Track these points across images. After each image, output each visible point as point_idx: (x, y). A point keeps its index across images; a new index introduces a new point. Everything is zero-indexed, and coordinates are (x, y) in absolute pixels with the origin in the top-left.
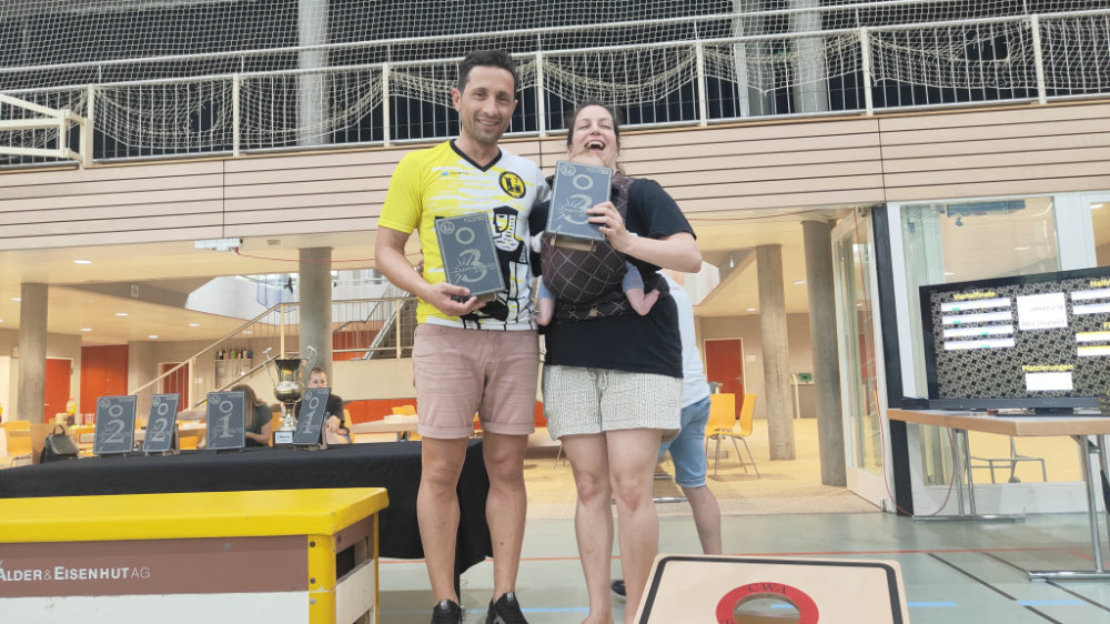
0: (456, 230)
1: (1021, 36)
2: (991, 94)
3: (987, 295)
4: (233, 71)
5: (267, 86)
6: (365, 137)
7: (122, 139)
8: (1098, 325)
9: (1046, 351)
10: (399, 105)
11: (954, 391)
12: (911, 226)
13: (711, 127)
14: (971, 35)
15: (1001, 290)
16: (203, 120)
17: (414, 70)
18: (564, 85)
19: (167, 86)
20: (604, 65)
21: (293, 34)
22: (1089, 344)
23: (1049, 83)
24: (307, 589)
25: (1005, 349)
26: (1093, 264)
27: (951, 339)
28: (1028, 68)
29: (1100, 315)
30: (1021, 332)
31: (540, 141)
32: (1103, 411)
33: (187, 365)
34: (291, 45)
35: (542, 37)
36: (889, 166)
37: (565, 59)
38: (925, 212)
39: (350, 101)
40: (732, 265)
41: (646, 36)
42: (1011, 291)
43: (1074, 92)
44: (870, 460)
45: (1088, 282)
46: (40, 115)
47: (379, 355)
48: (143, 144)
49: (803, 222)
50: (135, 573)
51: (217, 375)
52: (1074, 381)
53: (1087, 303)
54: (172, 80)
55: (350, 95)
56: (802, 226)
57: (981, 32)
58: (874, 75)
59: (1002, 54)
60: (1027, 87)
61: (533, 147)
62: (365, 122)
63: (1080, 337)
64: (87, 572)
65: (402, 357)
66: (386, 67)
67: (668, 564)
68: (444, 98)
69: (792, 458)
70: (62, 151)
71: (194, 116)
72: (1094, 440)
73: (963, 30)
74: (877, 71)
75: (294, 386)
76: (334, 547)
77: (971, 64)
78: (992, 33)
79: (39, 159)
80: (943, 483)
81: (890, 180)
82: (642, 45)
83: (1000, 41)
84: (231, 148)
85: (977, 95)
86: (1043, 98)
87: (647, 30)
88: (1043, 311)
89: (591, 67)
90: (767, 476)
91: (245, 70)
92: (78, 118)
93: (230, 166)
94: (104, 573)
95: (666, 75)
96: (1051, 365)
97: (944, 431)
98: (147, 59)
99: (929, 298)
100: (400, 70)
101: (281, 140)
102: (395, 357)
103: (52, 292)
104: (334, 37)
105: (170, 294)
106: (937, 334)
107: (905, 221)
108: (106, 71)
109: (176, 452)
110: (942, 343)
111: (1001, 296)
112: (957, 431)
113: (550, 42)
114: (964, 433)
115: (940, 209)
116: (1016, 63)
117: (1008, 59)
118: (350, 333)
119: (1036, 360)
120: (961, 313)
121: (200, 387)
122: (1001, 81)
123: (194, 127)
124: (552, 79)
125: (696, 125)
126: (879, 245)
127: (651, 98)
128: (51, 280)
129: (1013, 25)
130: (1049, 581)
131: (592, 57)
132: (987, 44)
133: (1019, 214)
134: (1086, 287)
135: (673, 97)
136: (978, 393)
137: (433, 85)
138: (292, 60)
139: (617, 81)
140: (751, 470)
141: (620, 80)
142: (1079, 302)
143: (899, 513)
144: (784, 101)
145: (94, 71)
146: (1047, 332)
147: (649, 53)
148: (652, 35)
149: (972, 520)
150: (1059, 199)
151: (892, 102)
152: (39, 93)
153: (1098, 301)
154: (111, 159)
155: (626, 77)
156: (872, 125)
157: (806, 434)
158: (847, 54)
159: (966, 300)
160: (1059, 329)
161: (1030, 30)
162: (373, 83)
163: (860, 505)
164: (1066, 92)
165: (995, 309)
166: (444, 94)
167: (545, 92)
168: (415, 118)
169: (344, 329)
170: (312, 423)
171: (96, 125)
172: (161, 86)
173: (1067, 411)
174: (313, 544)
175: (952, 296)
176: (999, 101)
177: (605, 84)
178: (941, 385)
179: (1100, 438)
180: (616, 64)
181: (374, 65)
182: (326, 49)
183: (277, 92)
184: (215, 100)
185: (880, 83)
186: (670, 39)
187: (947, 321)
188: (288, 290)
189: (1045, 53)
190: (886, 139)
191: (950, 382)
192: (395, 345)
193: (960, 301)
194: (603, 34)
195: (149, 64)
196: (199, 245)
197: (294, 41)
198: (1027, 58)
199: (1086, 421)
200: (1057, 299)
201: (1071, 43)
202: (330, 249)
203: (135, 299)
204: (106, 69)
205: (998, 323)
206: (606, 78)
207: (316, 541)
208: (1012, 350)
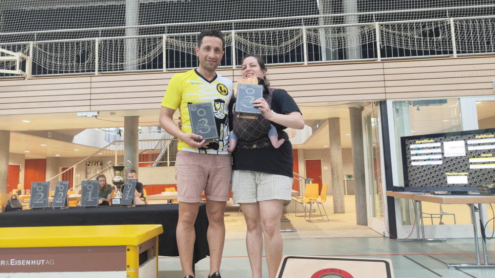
0: (198, 110)
1: (446, 27)
2: (433, 53)
3: (430, 141)
4: (96, 36)
5: (111, 43)
6: (155, 67)
7: (45, 66)
8: (479, 155)
9: (456, 166)
10: (170, 53)
11: (416, 183)
12: (397, 110)
13: (309, 65)
14: (424, 26)
15: (436, 139)
16: (82, 58)
17: (177, 38)
18: (244, 45)
19: (66, 43)
20: (262, 37)
21: (123, 21)
22: (475, 163)
23: (458, 48)
24: (125, 270)
25: (438, 165)
26: (476, 128)
27: (414, 161)
28: (449, 41)
29: (480, 151)
30: (445, 158)
31: (233, 70)
32: (481, 193)
33: (73, 168)
34: (122, 26)
35: (234, 24)
36: (388, 84)
37: (245, 34)
38: (403, 104)
39: (148, 51)
40: (318, 126)
41: (281, 24)
42: (441, 140)
43: (469, 52)
44: (378, 214)
45: (475, 136)
46: (8, 55)
47: (159, 165)
48: (55, 69)
49: (349, 108)
50: (48, 262)
51: (86, 173)
52: (468, 180)
53: (474, 145)
54: (68, 40)
55: (148, 48)
56: (349, 109)
57: (428, 25)
58: (381, 43)
59: (438, 35)
60: (448, 50)
61: (230, 73)
62: (155, 60)
63: (471, 160)
64: (26, 262)
65: (170, 166)
66: (164, 36)
67: (289, 260)
68: (190, 50)
69: (343, 212)
70: (18, 71)
71: (78, 56)
72: (477, 206)
73: (420, 24)
74: (383, 42)
75: (121, 178)
76: (138, 251)
77: (424, 39)
78: (433, 26)
79: (7, 75)
80: (410, 225)
81: (388, 90)
82: (279, 28)
83: (437, 29)
84: (94, 71)
85: (426, 53)
86: (455, 55)
87: (281, 22)
88: (455, 149)
89: (257, 38)
90: (332, 220)
91: (101, 36)
92: (25, 57)
93: (94, 79)
94: (33, 262)
95: (289, 42)
96: (458, 172)
97: (411, 201)
98: (57, 31)
99: (405, 142)
100: (170, 38)
101: (117, 68)
102: (167, 166)
103: (12, 135)
104: (141, 22)
105: (65, 136)
106: (408, 158)
107: (395, 108)
108: (38, 36)
109: (67, 208)
110: (410, 162)
111: (436, 142)
112: (417, 201)
113: (238, 26)
114: (420, 202)
115: (409, 103)
116: (444, 39)
117: (440, 37)
118: (146, 155)
119: (452, 170)
120: (419, 149)
121: (78, 178)
122: (437, 47)
123: (78, 61)
124: (239, 42)
125: (302, 64)
126: (383, 118)
127: (283, 52)
128: (11, 130)
129: (442, 22)
130: (457, 268)
131: (257, 33)
132: (431, 30)
133: (444, 105)
134: (474, 138)
135: (293, 51)
136: (426, 184)
137: (186, 44)
138: (122, 32)
139: (268, 44)
140: (325, 218)
141: (269, 44)
142: (471, 145)
143: (391, 238)
144: (341, 54)
145: (33, 36)
146: (457, 158)
147: (282, 32)
148: (284, 24)
149: (423, 241)
150: (462, 99)
151: (389, 56)
152: (8, 45)
153: (479, 144)
154: (40, 75)
155: (272, 42)
156: (380, 65)
157: (350, 202)
158: (369, 34)
159: (421, 143)
160: (462, 157)
161: (450, 25)
162: (159, 43)
163: (373, 234)
164: (465, 52)
165: (434, 148)
166: (190, 48)
167: (236, 48)
168: (177, 59)
169: (144, 153)
170: (129, 195)
171: (33, 60)
172: (63, 43)
173: (465, 193)
174: (128, 250)
175: (415, 142)
176: (436, 56)
177: (262, 45)
178: (410, 181)
179: (479, 205)
180: (267, 36)
181: (159, 35)
182: (138, 28)
183: (115, 46)
184: (87, 49)
185: (384, 47)
186: (292, 26)
187: (412, 152)
188: (119, 135)
189: (456, 35)
190: (386, 71)
191: (414, 179)
192: (167, 160)
193: (419, 143)
194: (262, 23)
195: (58, 33)
196: (79, 114)
197: (124, 24)
198: (448, 37)
199: (474, 197)
200: (461, 143)
201: (468, 31)
202: (139, 117)
203: (49, 138)
204: (38, 35)
205: (435, 154)
206: (263, 43)
207: (130, 248)
208: (441, 165)
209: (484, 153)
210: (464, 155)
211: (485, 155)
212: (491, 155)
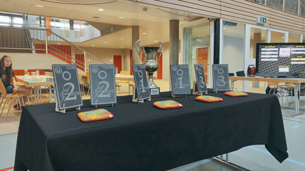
3: (273, 47)
8: (296, 56)
9: (284, 62)
15: (276, 46)
22: (294, 61)
25: (275, 61)
27: (263, 58)
29: (297, 54)
30: (279, 57)
36: (222, 8)
40: (112, 30)
42: (279, 47)
45: (295, 46)
52: (289, 70)
53: (295, 51)
63: (292, 59)
96: (285, 66)
99: (259, 46)
106: (260, 56)
110: (260, 59)
111: (276, 48)
119: (282, 64)
120: (266, 51)
142: (293, 51)
146: (285, 58)
153: (297, 51)
159: (268, 48)
160: (288, 57)
165: (274, 51)
173: (285, 77)
175: (264, 46)
187: (262, 53)
191: (261, 69)
193: (266, 48)
200: (288, 49)
205: (275, 54)
208: (277, 62)
209: (299, 56)
210: (289, 56)
211: (299, 57)
212: (301, 57)
